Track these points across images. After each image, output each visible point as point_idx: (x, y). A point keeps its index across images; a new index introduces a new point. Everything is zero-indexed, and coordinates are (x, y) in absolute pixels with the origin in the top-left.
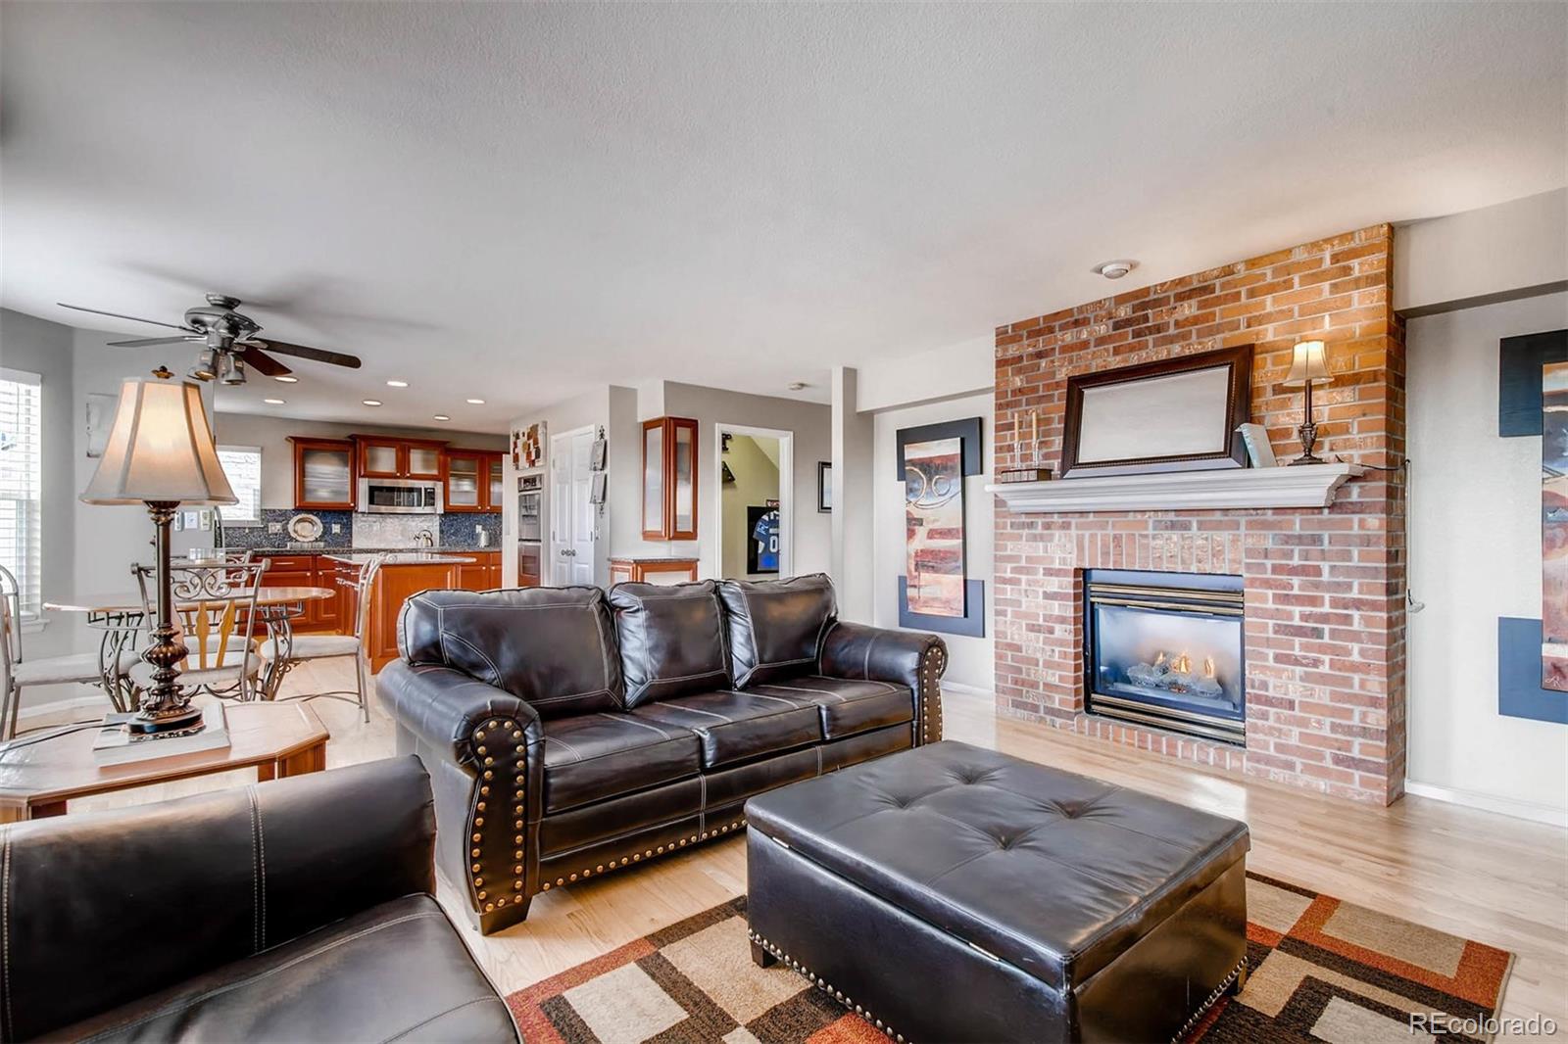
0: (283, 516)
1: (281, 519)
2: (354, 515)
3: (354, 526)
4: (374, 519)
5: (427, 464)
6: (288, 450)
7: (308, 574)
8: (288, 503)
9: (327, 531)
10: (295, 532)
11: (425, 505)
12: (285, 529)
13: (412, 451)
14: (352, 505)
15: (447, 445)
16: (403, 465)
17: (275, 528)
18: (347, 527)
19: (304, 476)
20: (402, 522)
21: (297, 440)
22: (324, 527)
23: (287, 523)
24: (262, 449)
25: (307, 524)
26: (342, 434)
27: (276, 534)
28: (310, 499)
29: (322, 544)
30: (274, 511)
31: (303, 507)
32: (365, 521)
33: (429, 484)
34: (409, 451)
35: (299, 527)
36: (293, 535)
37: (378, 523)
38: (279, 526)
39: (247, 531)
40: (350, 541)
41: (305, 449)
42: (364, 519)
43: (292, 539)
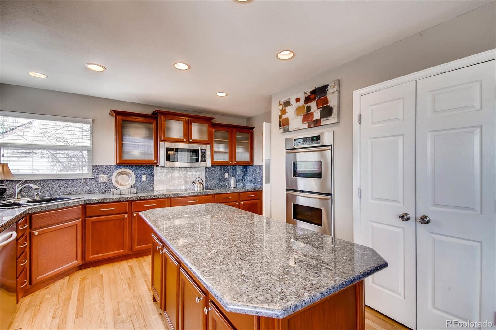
0: (108, 169)
1: (107, 172)
2: (155, 168)
3: (155, 176)
4: (168, 171)
5: (201, 132)
6: (111, 122)
7: (126, 216)
8: (111, 161)
9: (138, 180)
10: (117, 182)
11: (201, 161)
12: (109, 180)
13: (193, 123)
14: (155, 161)
15: (213, 121)
16: (187, 133)
17: (103, 178)
18: (151, 177)
19: (122, 141)
20: (185, 172)
21: (117, 113)
22: (137, 178)
23: (111, 175)
24: (93, 121)
25: (124, 175)
26: (149, 112)
27: (104, 183)
28: (126, 157)
29: (135, 190)
30: (102, 166)
31: (122, 163)
32: (162, 172)
33: (204, 147)
34: (191, 124)
35: (119, 178)
36: (115, 184)
37: (170, 174)
38: (105, 177)
39: (82, 181)
40: (153, 187)
41: (123, 120)
42: (161, 171)
43: (114, 187)
